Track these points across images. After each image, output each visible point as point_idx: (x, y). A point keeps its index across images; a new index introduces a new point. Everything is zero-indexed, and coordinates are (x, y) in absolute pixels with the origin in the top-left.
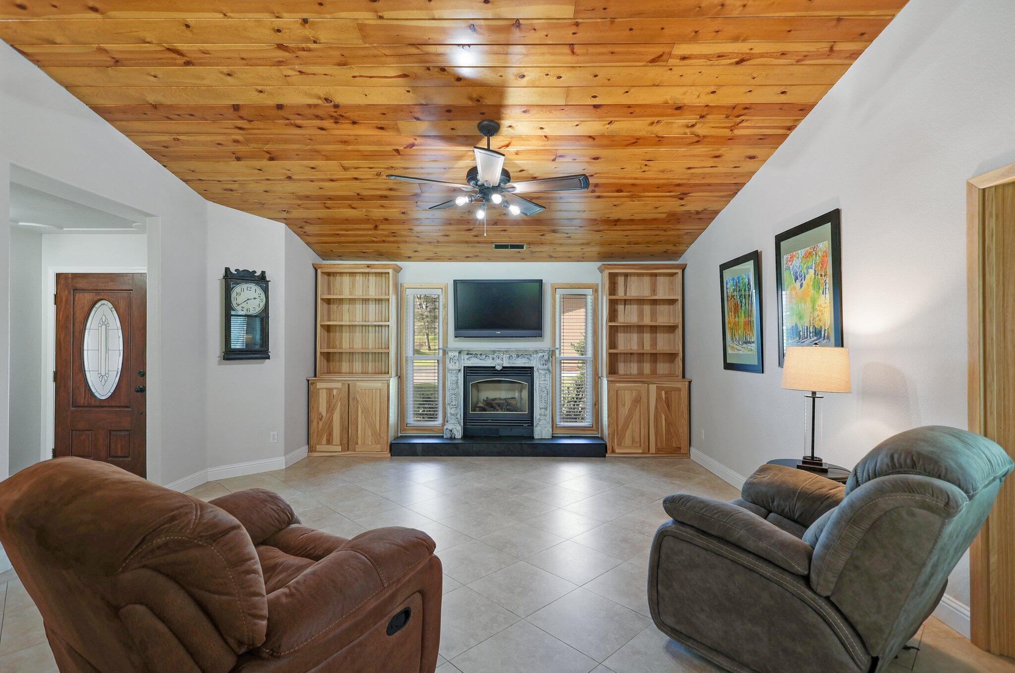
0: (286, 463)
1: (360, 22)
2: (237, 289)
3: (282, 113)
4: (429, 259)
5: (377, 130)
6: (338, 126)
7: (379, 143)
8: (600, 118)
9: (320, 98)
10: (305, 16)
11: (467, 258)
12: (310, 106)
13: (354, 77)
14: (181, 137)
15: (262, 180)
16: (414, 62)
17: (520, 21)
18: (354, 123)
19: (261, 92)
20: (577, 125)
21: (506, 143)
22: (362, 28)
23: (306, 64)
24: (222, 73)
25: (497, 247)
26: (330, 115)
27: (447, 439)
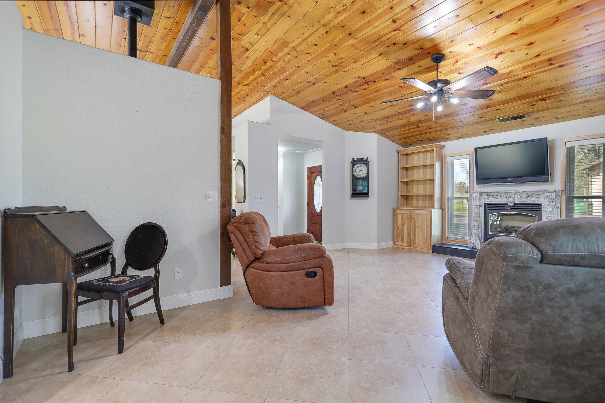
0: (378, 247)
1: (351, 44)
2: (356, 167)
3: (348, 89)
4: (460, 138)
5: (385, 81)
6: (370, 85)
7: (390, 86)
8: (509, 21)
9: (356, 78)
10: (334, 52)
11: (486, 132)
12: (355, 82)
13: (363, 64)
14: (325, 109)
15: (357, 117)
16: (381, 47)
17: (413, 5)
18: (375, 82)
19: (337, 84)
20: (495, 32)
21: (455, 61)
22: (353, 45)
23: (344, 68)
24: (323, 83)
25: (501, 121)
26: (364, 83)
27: (470, 248)
